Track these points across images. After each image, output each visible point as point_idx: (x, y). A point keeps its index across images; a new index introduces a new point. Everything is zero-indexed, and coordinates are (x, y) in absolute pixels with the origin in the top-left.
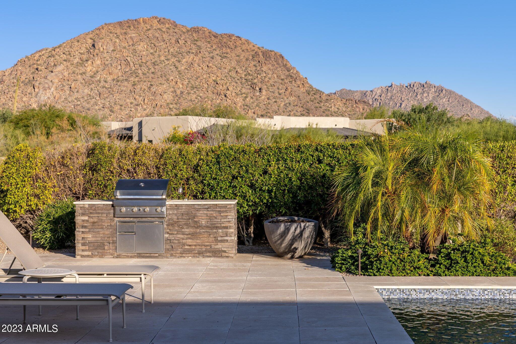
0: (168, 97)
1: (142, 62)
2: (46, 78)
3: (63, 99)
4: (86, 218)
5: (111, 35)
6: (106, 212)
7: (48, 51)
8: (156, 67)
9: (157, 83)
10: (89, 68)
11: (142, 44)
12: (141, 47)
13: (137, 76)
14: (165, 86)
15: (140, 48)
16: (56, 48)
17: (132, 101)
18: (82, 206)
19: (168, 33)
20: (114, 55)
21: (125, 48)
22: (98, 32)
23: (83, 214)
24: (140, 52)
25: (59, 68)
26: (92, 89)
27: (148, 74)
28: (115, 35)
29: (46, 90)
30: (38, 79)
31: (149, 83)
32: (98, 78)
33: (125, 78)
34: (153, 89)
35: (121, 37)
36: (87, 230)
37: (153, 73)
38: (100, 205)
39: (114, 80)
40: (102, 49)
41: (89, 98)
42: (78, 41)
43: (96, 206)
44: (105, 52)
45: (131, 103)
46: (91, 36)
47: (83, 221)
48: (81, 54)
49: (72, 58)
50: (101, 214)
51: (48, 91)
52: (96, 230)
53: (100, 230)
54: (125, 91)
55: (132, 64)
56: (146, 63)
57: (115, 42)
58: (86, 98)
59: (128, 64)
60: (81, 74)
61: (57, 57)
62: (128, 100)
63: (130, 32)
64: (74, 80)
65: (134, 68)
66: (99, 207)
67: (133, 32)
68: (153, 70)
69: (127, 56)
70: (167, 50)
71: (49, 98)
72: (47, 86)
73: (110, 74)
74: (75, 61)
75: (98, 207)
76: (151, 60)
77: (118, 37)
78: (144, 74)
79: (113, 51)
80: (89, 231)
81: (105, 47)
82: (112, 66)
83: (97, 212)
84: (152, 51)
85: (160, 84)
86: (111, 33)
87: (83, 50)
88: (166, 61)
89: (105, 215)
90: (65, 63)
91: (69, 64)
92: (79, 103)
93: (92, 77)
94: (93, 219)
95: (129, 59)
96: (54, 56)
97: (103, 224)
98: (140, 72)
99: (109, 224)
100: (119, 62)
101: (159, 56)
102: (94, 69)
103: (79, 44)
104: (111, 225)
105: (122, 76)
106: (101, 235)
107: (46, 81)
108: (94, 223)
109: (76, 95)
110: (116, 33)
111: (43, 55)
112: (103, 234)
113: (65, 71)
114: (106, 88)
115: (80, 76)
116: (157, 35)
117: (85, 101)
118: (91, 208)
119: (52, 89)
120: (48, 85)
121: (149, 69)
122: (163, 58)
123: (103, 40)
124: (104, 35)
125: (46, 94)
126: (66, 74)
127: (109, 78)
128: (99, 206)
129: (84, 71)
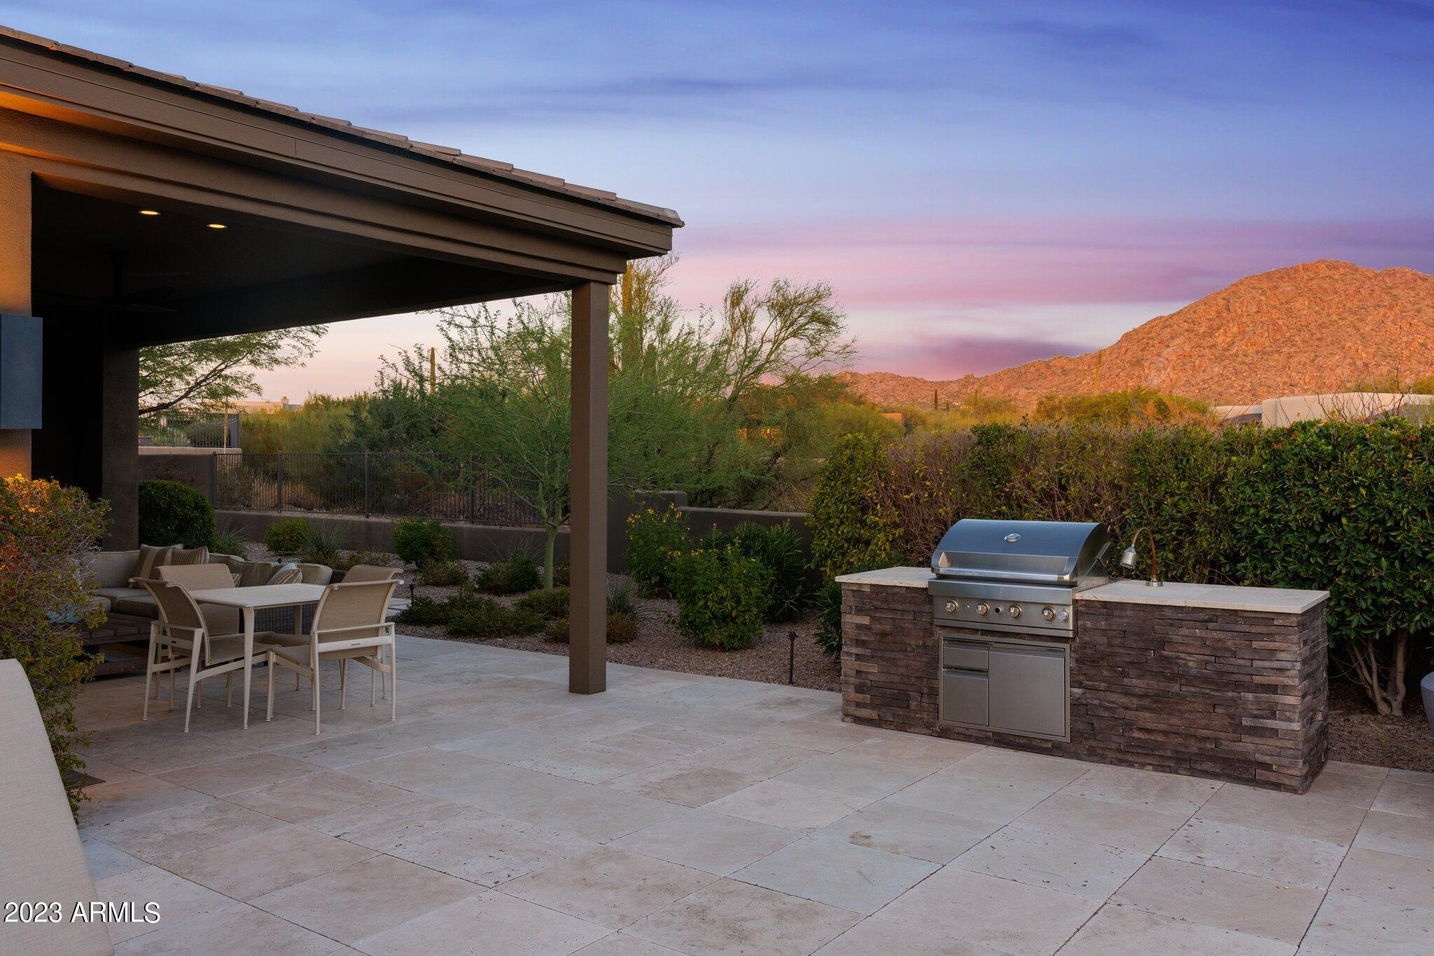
0: (1345, 372)
1: (1302, 326)
2: (1159, 355)
3: (1183, 382)
4: (865, 620)
5: (1254, 292)
6: (913, 608)
7: (1162, 320)
8: (1324, 330)
9: (1325, 353)
10: (1220, 338)
11: (1301, 299)
12: (1301, 304)
13: (1293, 345)
14: (1337, 357)
15: (1298, 305)
16: (1174, 314)
17: (1286, 380)
18: (855, 588)
19: (1343, 281)
20: (1258, 317)
21: (1274, 307)
22: (1234, 289)
23: (859, 611)
24: (1299, 311)
25: (1177, 341)
26: (1225, 367)
27: (1311, 342)
28: (1260, 291)
29: (1159, 371)
30: (1149, 357)
31: (1313, 355)
32: (1234, 351)
33: (1274, 349)
34: (1320, 361)
35: (1269, 293)
36: (868, 652)
37: (1319, 339)
38: (899, 590)
39: (1257, 352)
40: (1239, 311)
41: (1220, 379)
42: (1205, 304)
43: (889, 591)
44: (1245, 314)
45: (1285, 383)
46: (1224, 295)
47: (859, 627)
48: (1210, 320)
49: (1196, 326)
50: (899, 613)
51: (1162, 372)
52: (888, 655)
53: (898, 655)
54: (1274, 367)
55: (1284, 328)
56: (1307, 326)
57: (1261, 300)
58: (1216, 379)
59: (1279, 329)
60: (1210, 347)
61: (1175, 327)
62: (1279, 379)
63: (1283, 285)
64: (1199, 356)
65: (1288, 334)
66: (897, 593)
67: (1287, 284)
68: (1318, 335)
69: (1278, 319)
70: (1341, 306)
71: (1164, 381)
72: (1161, 365)
73: (1254, 344)
74: (1201, 331)
75: (893, 594)
76: (1316, 321)
77: (1264, 293)
78: (1304, 341)
79: (1258, 312)
80: (873, 657)
81: (1244, 309)
82: (1255, 333)
83: (892, 606)
84: (1317, 308)
85: (1331, 354)
86: (1254, 288)
87: (1213, 314)
88: (1339, 321)
89: (911, 617)
90: (1186, 333)
91: (1192, 335)
92: (1206, 386)
93: (1226, 350)
94: (881, 624)
95: (1280, 322)
96: (1171, 326)
97: (907, 640)
98: (1297, 338)
99: (921, 642)
100: (1265, 328)
101: (1329, 315)
102: (1229, 339)
103: (1207, 307)
104: (925, 646)
105: (1271, 347)
106: (901, 670)
107: (1161, 359)
108: (884, 635)
109: (1202, 376)
110: (1261, 289)
111: (1156, 325)
112: (907, 666)
113: (1186, 344)
114: (1246, 364)
115: (1207, 350)
116: (1326, 286)
117: (1216, 382)
118: (877, 594)
119: (1169, 370)
120: (1164, 363)
121: (1312, 335)
122: (1334, 317)
123: (1241, 300)
124: (1243, 292)
125: (1159, 376)
126: (1187, 348)
127: (1251, 351)
128: (895, 590)
129: (1214, 343)
